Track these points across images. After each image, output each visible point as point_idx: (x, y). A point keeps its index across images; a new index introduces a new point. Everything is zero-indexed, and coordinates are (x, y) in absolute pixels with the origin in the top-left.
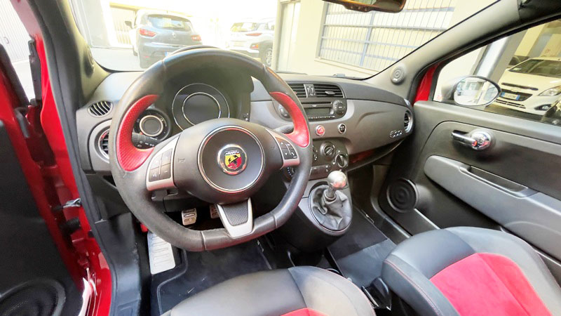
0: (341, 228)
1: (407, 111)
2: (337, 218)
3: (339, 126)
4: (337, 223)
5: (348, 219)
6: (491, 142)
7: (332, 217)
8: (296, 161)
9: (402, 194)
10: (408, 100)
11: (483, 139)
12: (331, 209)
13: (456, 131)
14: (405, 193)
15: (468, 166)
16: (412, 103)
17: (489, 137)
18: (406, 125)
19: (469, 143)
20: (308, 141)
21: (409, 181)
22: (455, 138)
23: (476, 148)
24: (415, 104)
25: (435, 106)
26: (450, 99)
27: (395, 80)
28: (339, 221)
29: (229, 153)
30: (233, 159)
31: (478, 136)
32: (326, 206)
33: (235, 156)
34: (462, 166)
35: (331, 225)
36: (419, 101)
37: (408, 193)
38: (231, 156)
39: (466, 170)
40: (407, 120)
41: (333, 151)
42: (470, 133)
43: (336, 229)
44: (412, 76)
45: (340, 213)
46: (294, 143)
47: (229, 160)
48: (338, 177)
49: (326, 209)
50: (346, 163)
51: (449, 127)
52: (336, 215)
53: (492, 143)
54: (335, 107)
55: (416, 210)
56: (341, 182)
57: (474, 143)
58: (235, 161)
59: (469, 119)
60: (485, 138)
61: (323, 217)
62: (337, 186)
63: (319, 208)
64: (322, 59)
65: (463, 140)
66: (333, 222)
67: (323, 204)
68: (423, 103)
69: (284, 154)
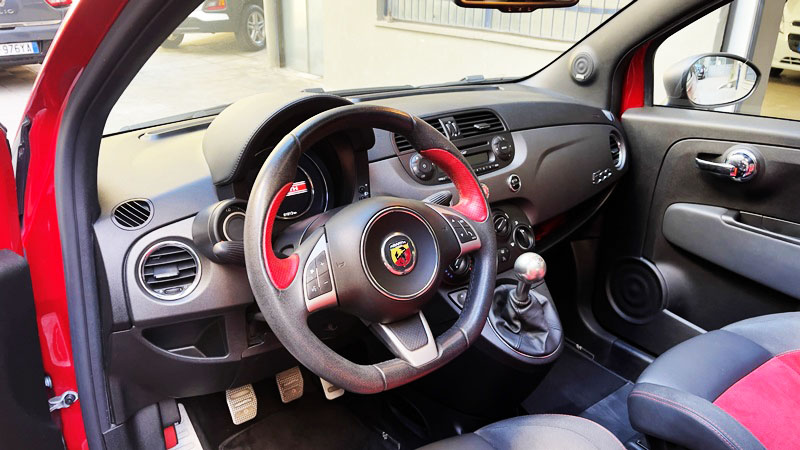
0: (549, 350)
1: (613, 132)
2: (539, 334)
3: (509, 180)
4: (541, 342)
5: (557, 334)
6: (758, 164)
7: (530, 335)
8: (476, 243)
9: (635, 288)
10: (609, 110)
11: (746, 162)
12: (528, 320)
13: (702, 156)
14: (640, 284)
15: (735, 213)
16: (618, 114)
17: (754, 158)
18: (616, 156)
19: (726, 171)
20: (485, 211)
21: (641, 259)
22: (702, 166)
23: (739, 179)
24: (624, 116)
25: (658, 114)
26: (681, 98)
27: (580, 77)
28: (544, 338)
29: (394, 245)
30: (400, 252)
31: (736, 157)
32: (519, 317)
33: (402, 248)
34: (725, 214)
35: (534, 347)
36: (630, 109)
37: (646, 284)
38: (396, 249)
39: (731, 219)
40: (616, 146)
41: (507, 224)
42: (724, 156)
43: (543, 352)
44: (608, 67)
45: (542, 325)
46: (467, 218)
47: (397, 255)
48: (531, 264)
49: (518, 323)
50: (531, 240)
51: (689, 149)
52: (539, 330)
53: (760, 165)
54: (495, 149)
55: (666, 311)
56: (537, 269)
57: (733, 171)
58: (403, 255)
59: (716, 131)
60: (747, 160)
61: (517, 337)
62: (533, 277)
63: (506, 324)
64: (394, 20)
65: (715, 169)
66: (535, 342)
67: (512, 313)
68: (637, 113)
69: (460, 236)
